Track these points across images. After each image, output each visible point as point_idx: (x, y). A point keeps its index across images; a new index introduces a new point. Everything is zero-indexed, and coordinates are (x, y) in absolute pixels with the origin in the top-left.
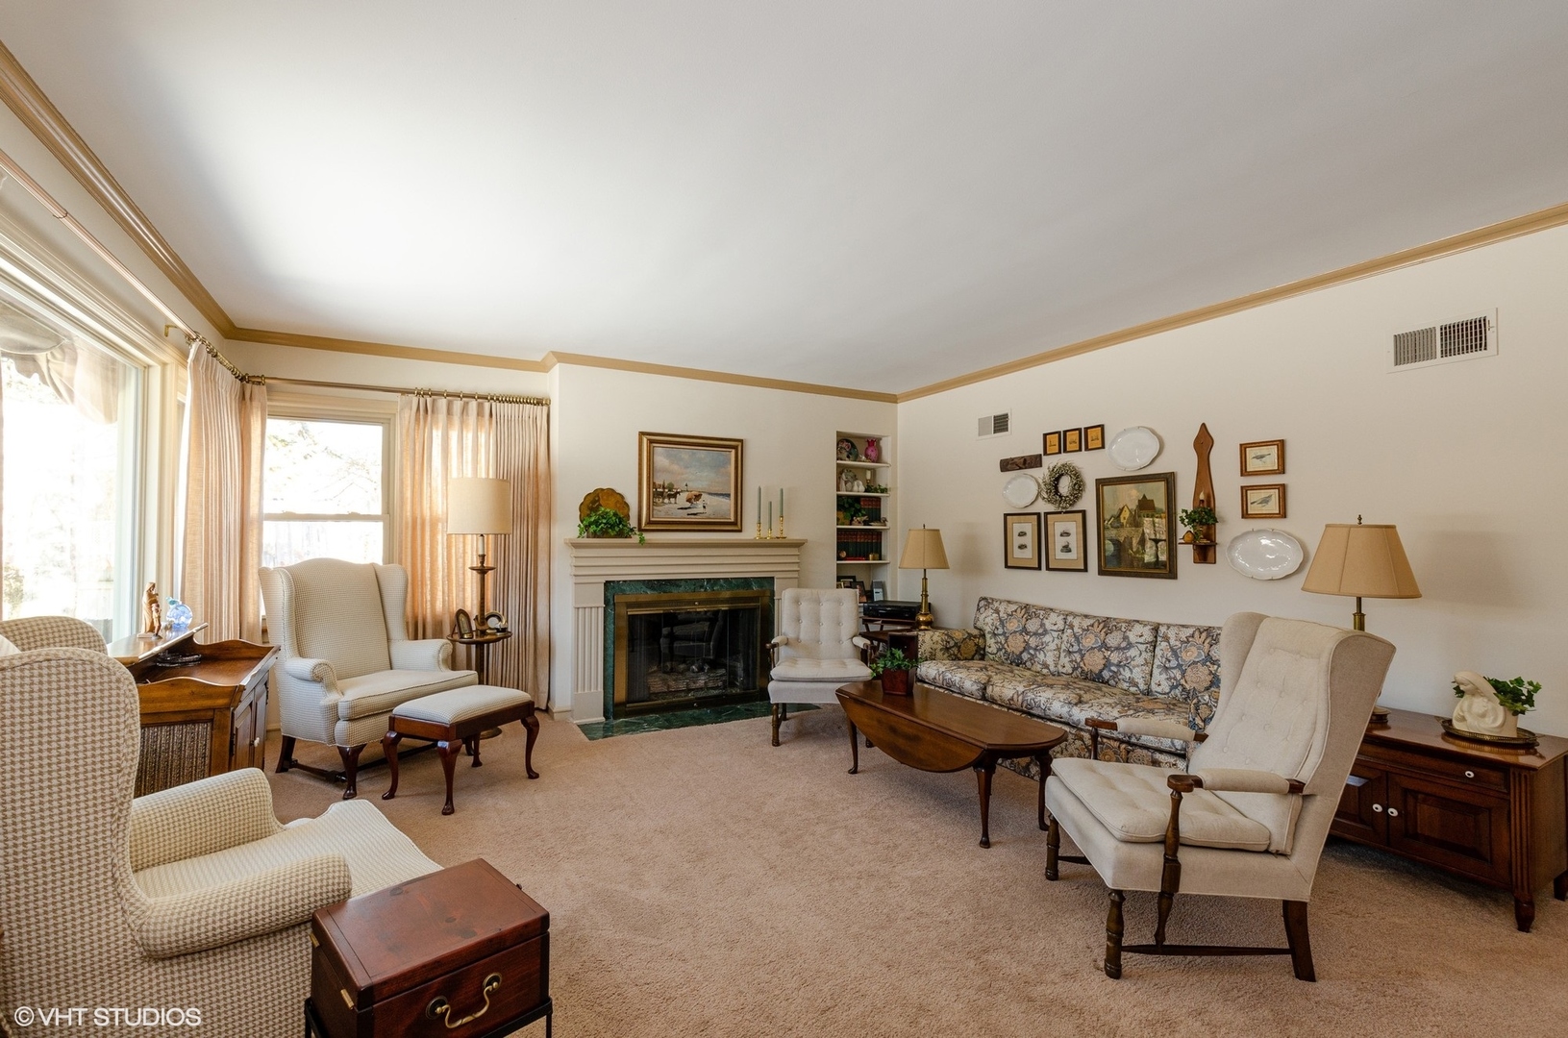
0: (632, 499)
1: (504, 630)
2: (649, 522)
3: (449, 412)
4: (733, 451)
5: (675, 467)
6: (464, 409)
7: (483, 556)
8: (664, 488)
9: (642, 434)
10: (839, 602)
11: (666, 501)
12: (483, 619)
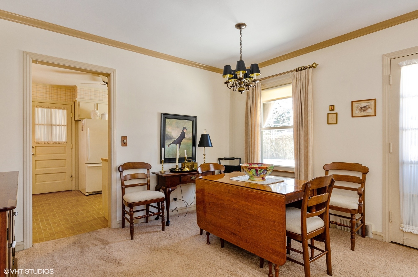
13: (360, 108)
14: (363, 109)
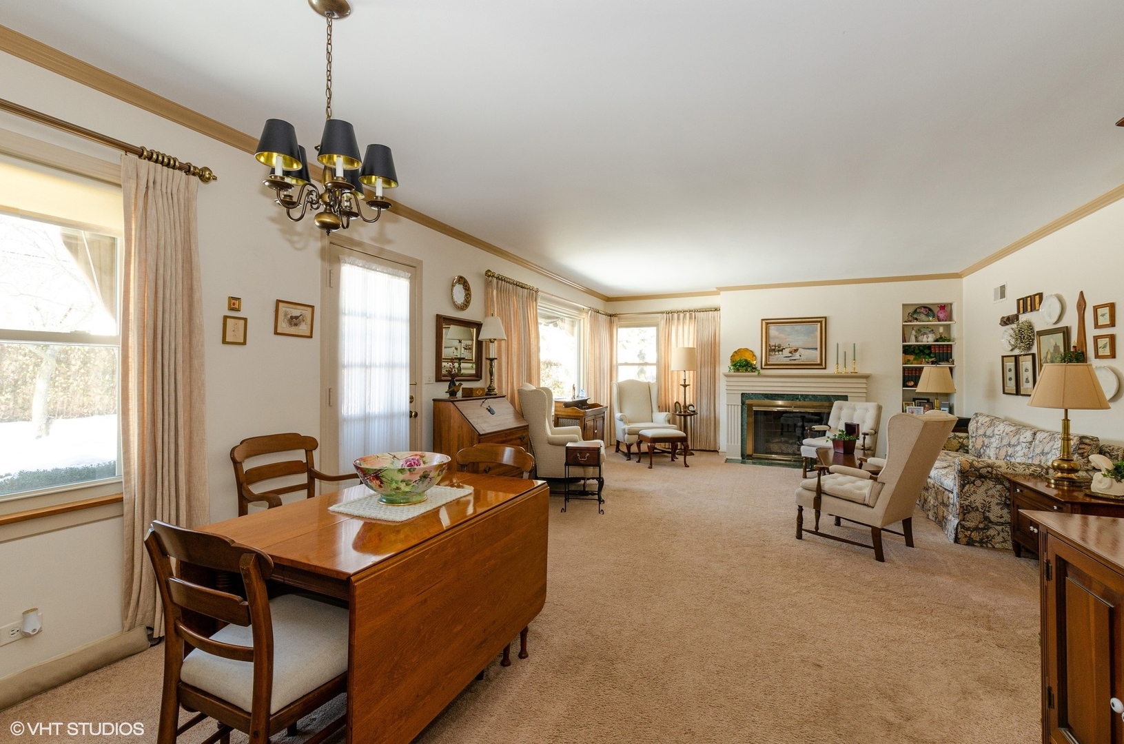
0: (758, 354)
1: (694, 411)
2: (766, 365)
3: (678, 319)
4: (819, 324)
5: (782, 335)
6: (685, 315)
7: (685, 380)
8: (775, 346)
9: (763, 320)
10: (867, 410)
11: (777, 353)
12: (685, 407)
13: (289, 316)
14: (294, 321)
